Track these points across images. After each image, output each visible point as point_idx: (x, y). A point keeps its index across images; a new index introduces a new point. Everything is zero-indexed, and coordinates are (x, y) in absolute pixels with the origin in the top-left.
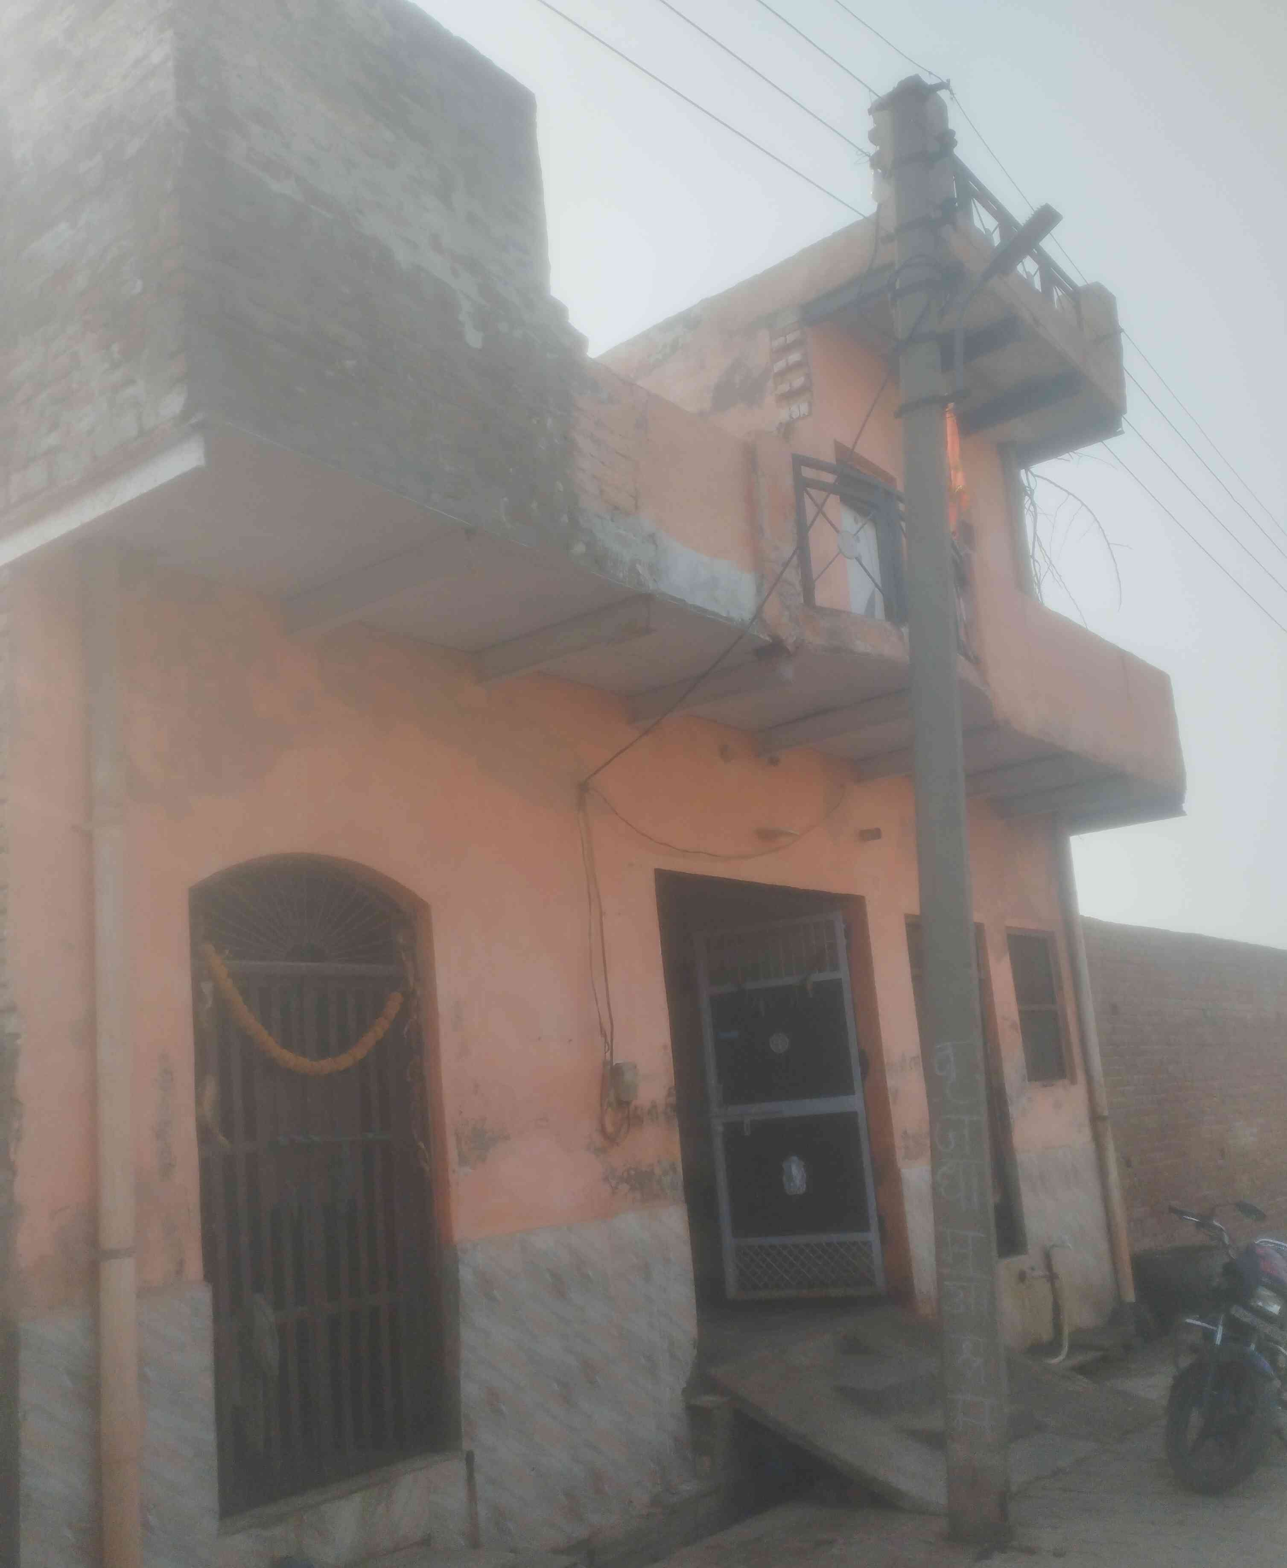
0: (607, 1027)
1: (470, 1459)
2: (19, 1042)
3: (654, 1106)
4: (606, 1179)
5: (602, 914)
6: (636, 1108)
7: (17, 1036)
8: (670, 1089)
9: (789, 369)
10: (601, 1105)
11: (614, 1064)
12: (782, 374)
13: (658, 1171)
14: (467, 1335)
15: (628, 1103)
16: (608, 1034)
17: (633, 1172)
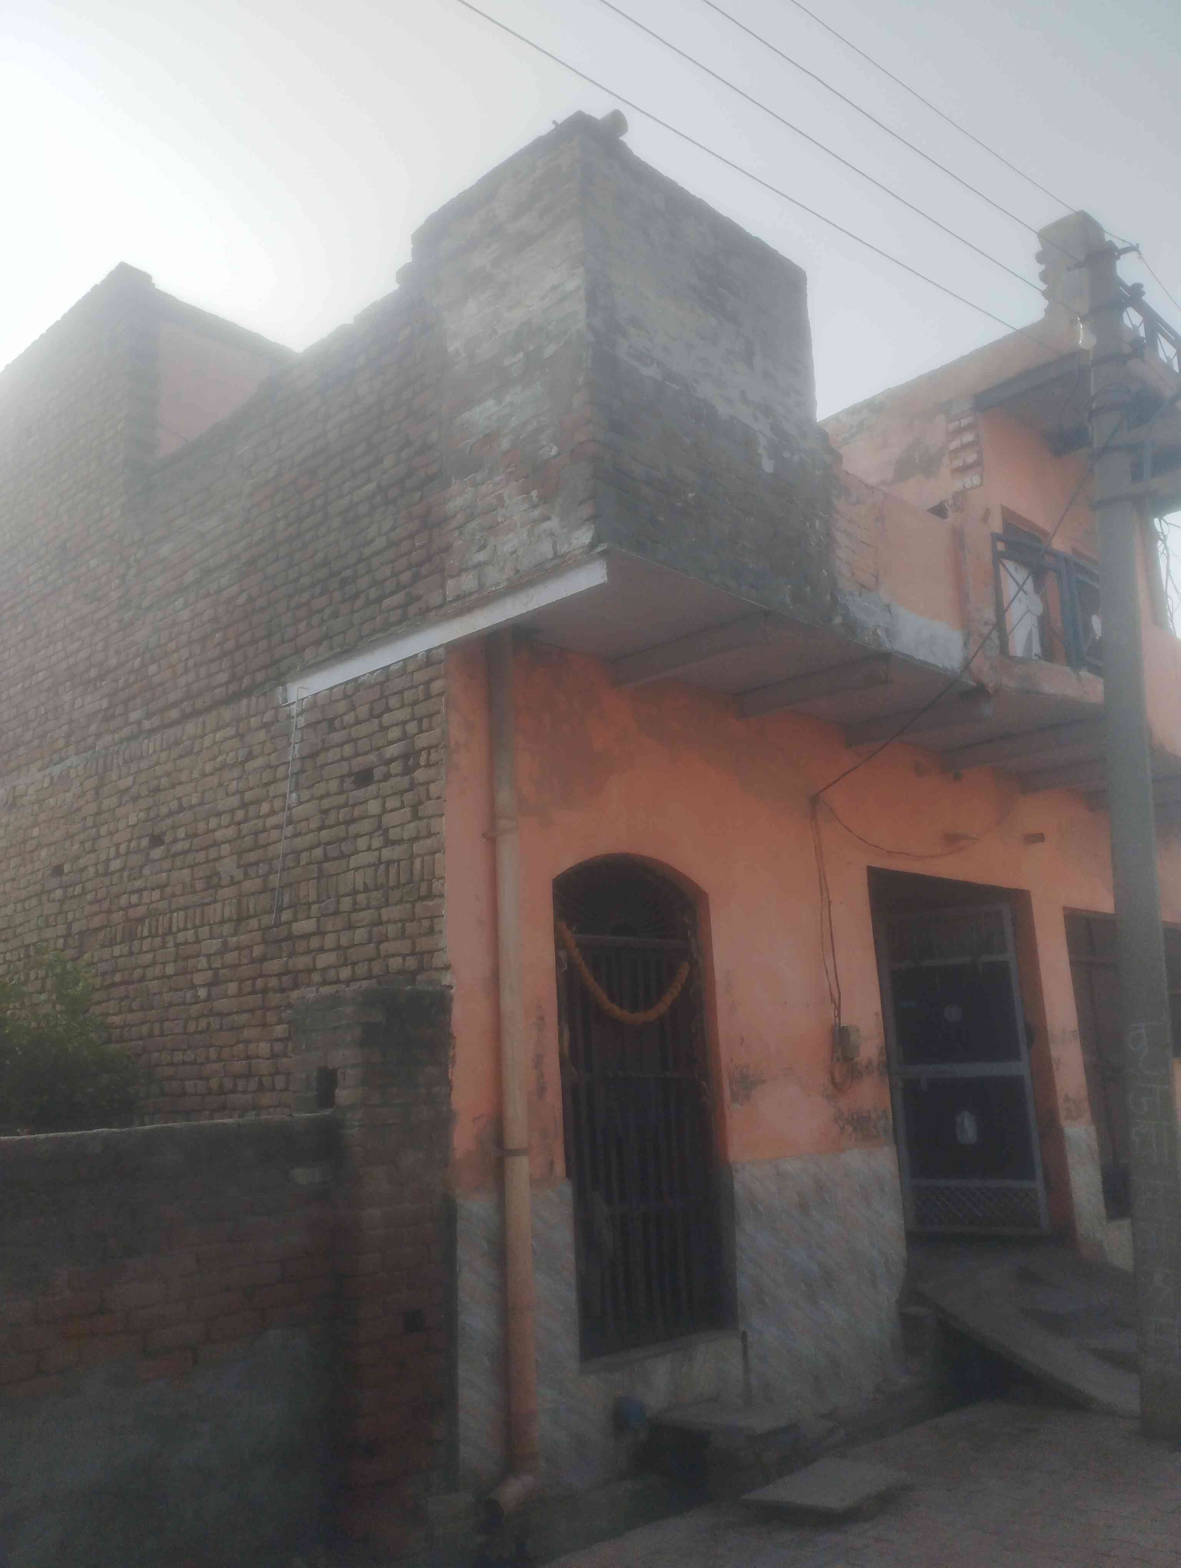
0: (836, 996)
1: (744, 1337)
2: (453, 991)
3: (870, 1062)
4: (836, 1120)
5: (830, 903)
6: (856, 1063)
7: (450, 987)
8: (881, 1048)
9: (964, 447)
10: (832, 1059)
11: (841, 1026)
12: (956, 451)
13: (873, 1116)
14: (741, 1239)
15: (852, 1059)
16: (837, 1002)
17: (855, 1116)
